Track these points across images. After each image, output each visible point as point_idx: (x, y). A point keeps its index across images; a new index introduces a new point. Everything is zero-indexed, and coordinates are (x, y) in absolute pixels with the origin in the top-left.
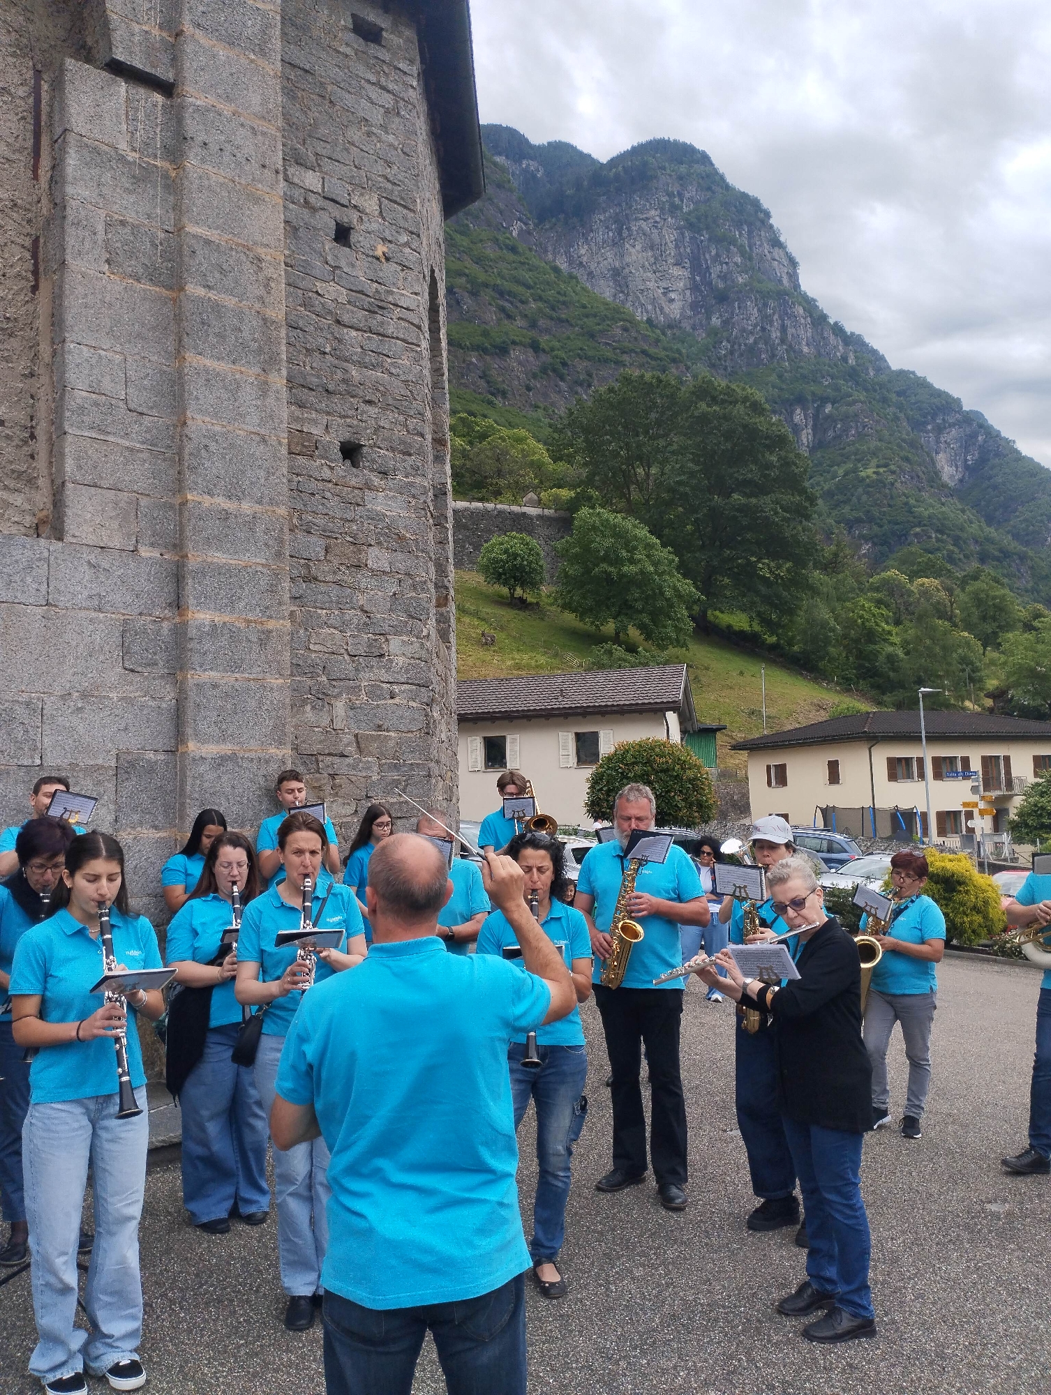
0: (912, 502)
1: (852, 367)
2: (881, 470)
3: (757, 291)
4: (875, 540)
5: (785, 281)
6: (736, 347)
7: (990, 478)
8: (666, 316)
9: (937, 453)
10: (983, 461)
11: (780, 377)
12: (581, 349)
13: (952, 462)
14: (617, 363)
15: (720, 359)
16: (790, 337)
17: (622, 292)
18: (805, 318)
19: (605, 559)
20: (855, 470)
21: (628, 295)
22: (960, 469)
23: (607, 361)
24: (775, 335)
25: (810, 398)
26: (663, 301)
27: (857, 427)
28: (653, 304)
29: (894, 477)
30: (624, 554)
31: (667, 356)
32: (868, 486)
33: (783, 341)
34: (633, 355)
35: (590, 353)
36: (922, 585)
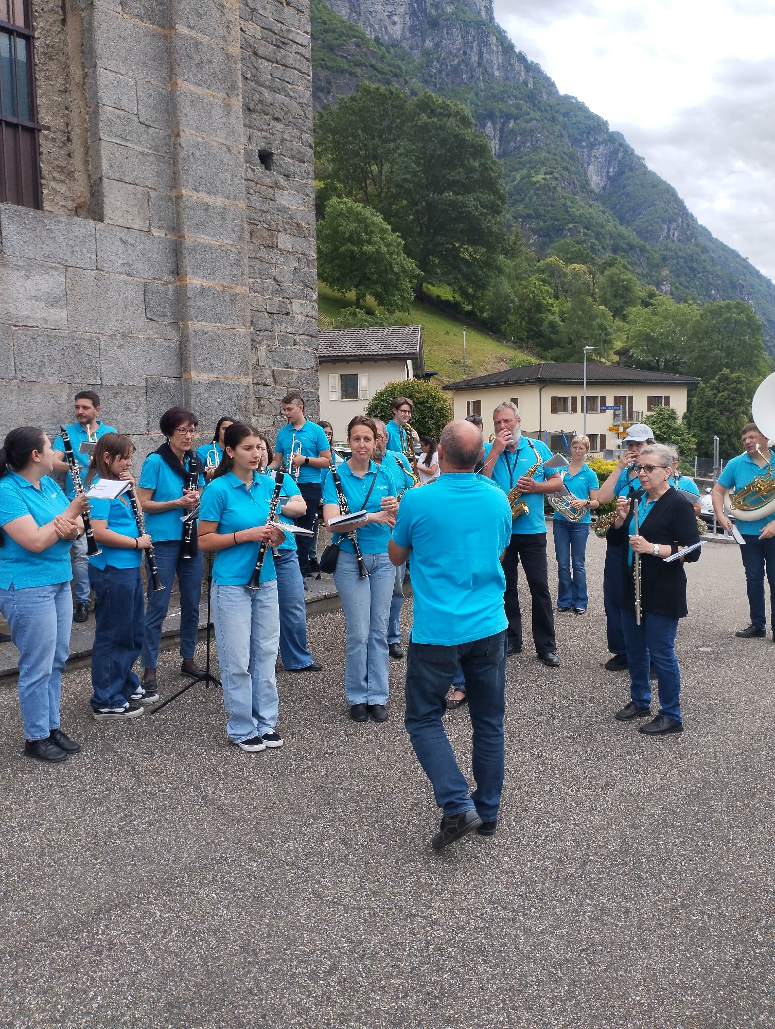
0: (569, 203)
1: (531, 92)
2: (548, 177)
3: (462, 20)
4: (541, 232)
5: (483, 14)
6: (444, 67)
7: (624, 187)
8: (390, 37)
9: (589, 165)
10: (621, 173)
11: (477, 94)
12: (323, 60)
13: (599, 173)
14: (351, 74)
15: (431, 76)
16: (485, 62)
17: (355, 12)
18: (497, 47)
19: (350, 239)
20: (529, 176)
21: (360, 15)
22: (604, 179)
23: (342, 71)
24: (474, 58)
25: (498, 114)
26: (387, 22)
27: (532, 141)
28: (380, 24)
29: (556, 182)
30: (364, 236)
31: (391, 71)
32: (538, 189)
33: (479, 65)
34: (364, 68)
35: (330, 64)
36: (574, 269)
